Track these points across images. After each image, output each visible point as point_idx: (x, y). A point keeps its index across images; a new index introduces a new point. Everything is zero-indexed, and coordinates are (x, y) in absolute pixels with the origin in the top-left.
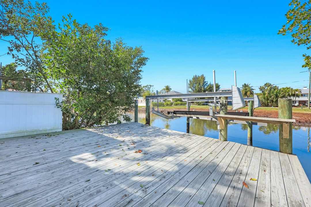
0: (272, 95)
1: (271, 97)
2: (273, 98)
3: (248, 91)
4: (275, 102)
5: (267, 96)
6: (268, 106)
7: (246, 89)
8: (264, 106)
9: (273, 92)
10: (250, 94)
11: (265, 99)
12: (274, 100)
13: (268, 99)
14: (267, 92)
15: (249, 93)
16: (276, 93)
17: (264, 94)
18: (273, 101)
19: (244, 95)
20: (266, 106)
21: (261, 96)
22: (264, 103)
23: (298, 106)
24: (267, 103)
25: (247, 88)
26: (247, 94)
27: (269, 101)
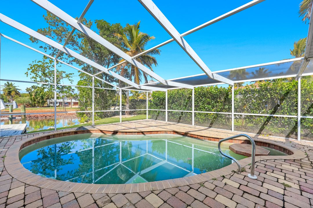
0: (38, 97)
1: (37, 98)
2: (39, 100)
3: (12, 91)
4: (41, 103)
5: (34, 97)
6: (34, 107)
7: (10, 89)
8: (31, 107)
9: (39, 95)
10: (16, 94)
11: (31, 100)
12: (41, 101)
13: (35, 100)
14: (33, 94)
15: (13, 93)
16: (42, 95)
17: (31, 96)
18: (39, 102)
19: (7, 94)
20: (33, 107)
21: (28, 97)
22: (31, 104)
23: (59, 106)
24: (34, 104)
25: (11, 87)
26: (12, 94)
27: (35, 102)
